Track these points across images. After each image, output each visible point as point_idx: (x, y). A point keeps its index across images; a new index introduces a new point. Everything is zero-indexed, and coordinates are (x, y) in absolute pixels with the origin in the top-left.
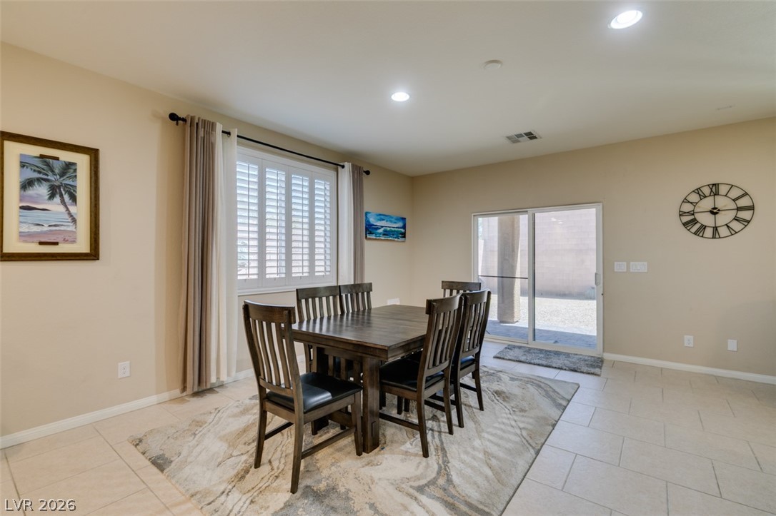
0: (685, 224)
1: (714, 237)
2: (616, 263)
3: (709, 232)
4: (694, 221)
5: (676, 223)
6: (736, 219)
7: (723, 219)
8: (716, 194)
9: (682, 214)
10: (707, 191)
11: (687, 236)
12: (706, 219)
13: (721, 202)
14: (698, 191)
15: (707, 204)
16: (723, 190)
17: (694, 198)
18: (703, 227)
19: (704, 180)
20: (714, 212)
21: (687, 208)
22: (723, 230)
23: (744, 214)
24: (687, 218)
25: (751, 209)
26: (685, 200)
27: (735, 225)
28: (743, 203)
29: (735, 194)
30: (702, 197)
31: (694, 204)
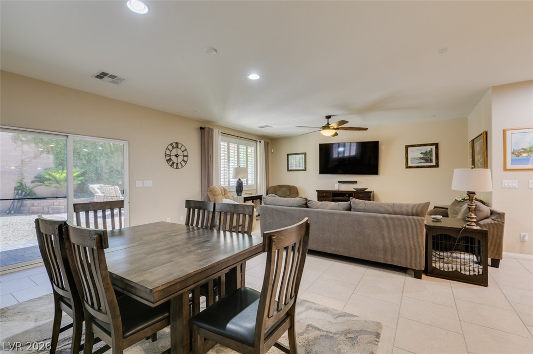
0: (168, 161)
1: (177, 168)
2: (137, 182)
3: (175, 166)
4: (170, 160)
5: (163, 159)
6: (183, 160)
7: (180, 159)
8: (177, 147)
9: (166, 155)
10: (174, 145)
11: (167, 166)
12: (174, 159)
13: (179, 152)
14: (171, 144)
15: (174, 152)
16: (180, 146)
17: (170, 148)
18: (173, 163)
19: (173, 140)
20: (177, 156)
21: (168, 152)
22: (179, 165)
23: (185, 159)
24: (168, 158)
25: (187, 156)
26: (167, 149)
27: (183, 163)
28: (185, 153)
29: (183, 149)
30: (173, 148)
31: (170, 151)
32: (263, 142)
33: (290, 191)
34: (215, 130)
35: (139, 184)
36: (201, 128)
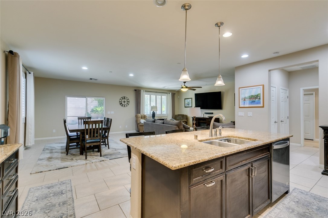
0: (120, 104)
3: (123, 106)
4: (121, 103)
5: (119, 103)
6: (127, 104)
7: (126, 103)
8: (125, 99)
9: (120, 102)
10: (123, 98)
11: (120, 106)
12: (123, 103)
13: (125, 100)
14: (122, 98)
15: (123, 101)
16: (126, 98)
17: (121, 99)
18: (123, 105)
19: (123, 96)
20: (124, 102)
21: (120, 101)
22: (125, 106)
23: (128, 103)
24: (120, 103)
25: (129, 102)
26: (120, 99)
27: (127, 105)
28: (128, 101)
29: (127, 99)
30: (123, 99)
31: (122, 100)
32: (171, 93)
33: (183, 117)
34: (141, 90)
35: (109, 113)
36: (135, 90)
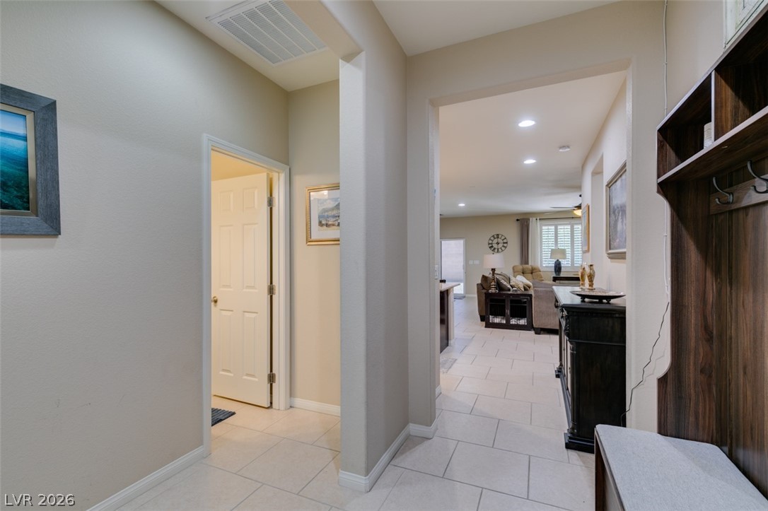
0: (490, 247)
1: (498, 252)
3: (496, 250)
4: (492, 246)
5: (487, 247)
6: (503, 246)
7: (500, 245)
8: (498, 238)
9: (489, 244)
10: (496, 236)
11: (490, 251)
12: (495, 246)
13: (500, 240)
14: (493, 236)
15: (495, 241)
16: (500, 236)
17: (492, 238)
18: (495, 249)
19: (495, 233)
20: (498, 243)
21: (490, 242)
22: (500, 250)
23: (505, 245)
25: (507, 243)
26: (490, 239)
27: (503, 248)
28: (505, 241)
29: (503, 238)
30: (495, 238)
31: (492, 241)
34: (531, 219)
35: (471, 262)
36: (518, 220)
